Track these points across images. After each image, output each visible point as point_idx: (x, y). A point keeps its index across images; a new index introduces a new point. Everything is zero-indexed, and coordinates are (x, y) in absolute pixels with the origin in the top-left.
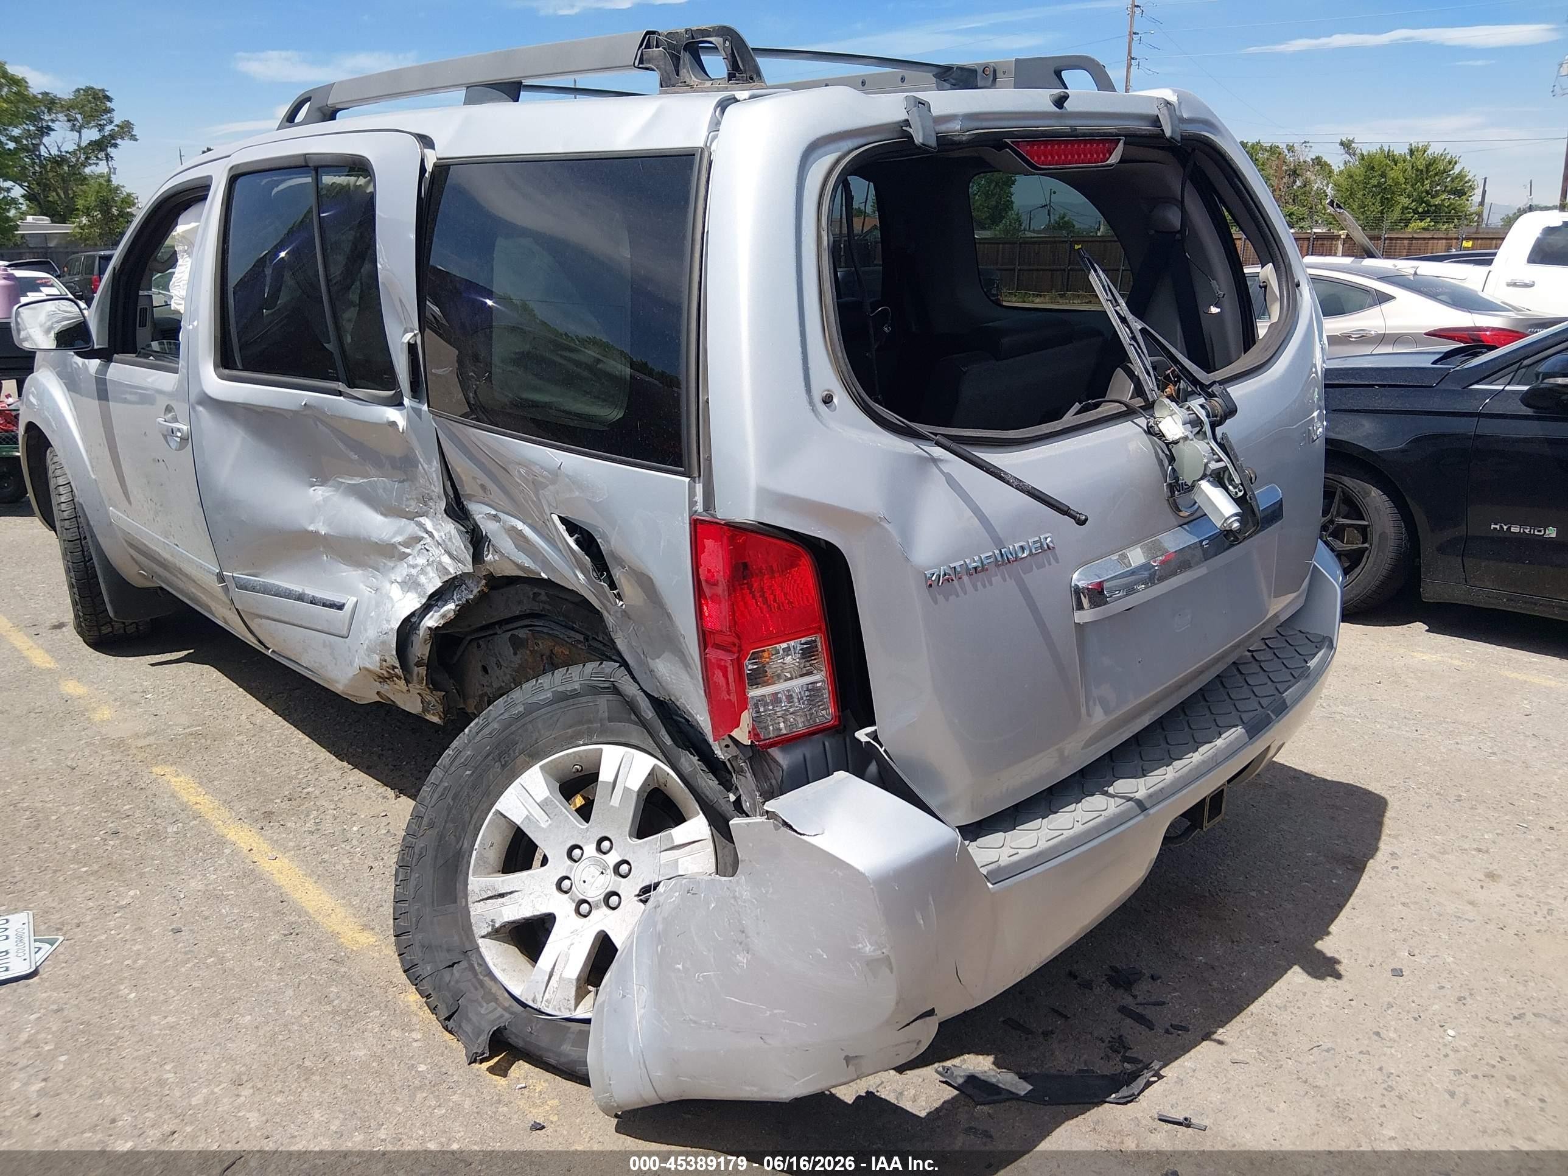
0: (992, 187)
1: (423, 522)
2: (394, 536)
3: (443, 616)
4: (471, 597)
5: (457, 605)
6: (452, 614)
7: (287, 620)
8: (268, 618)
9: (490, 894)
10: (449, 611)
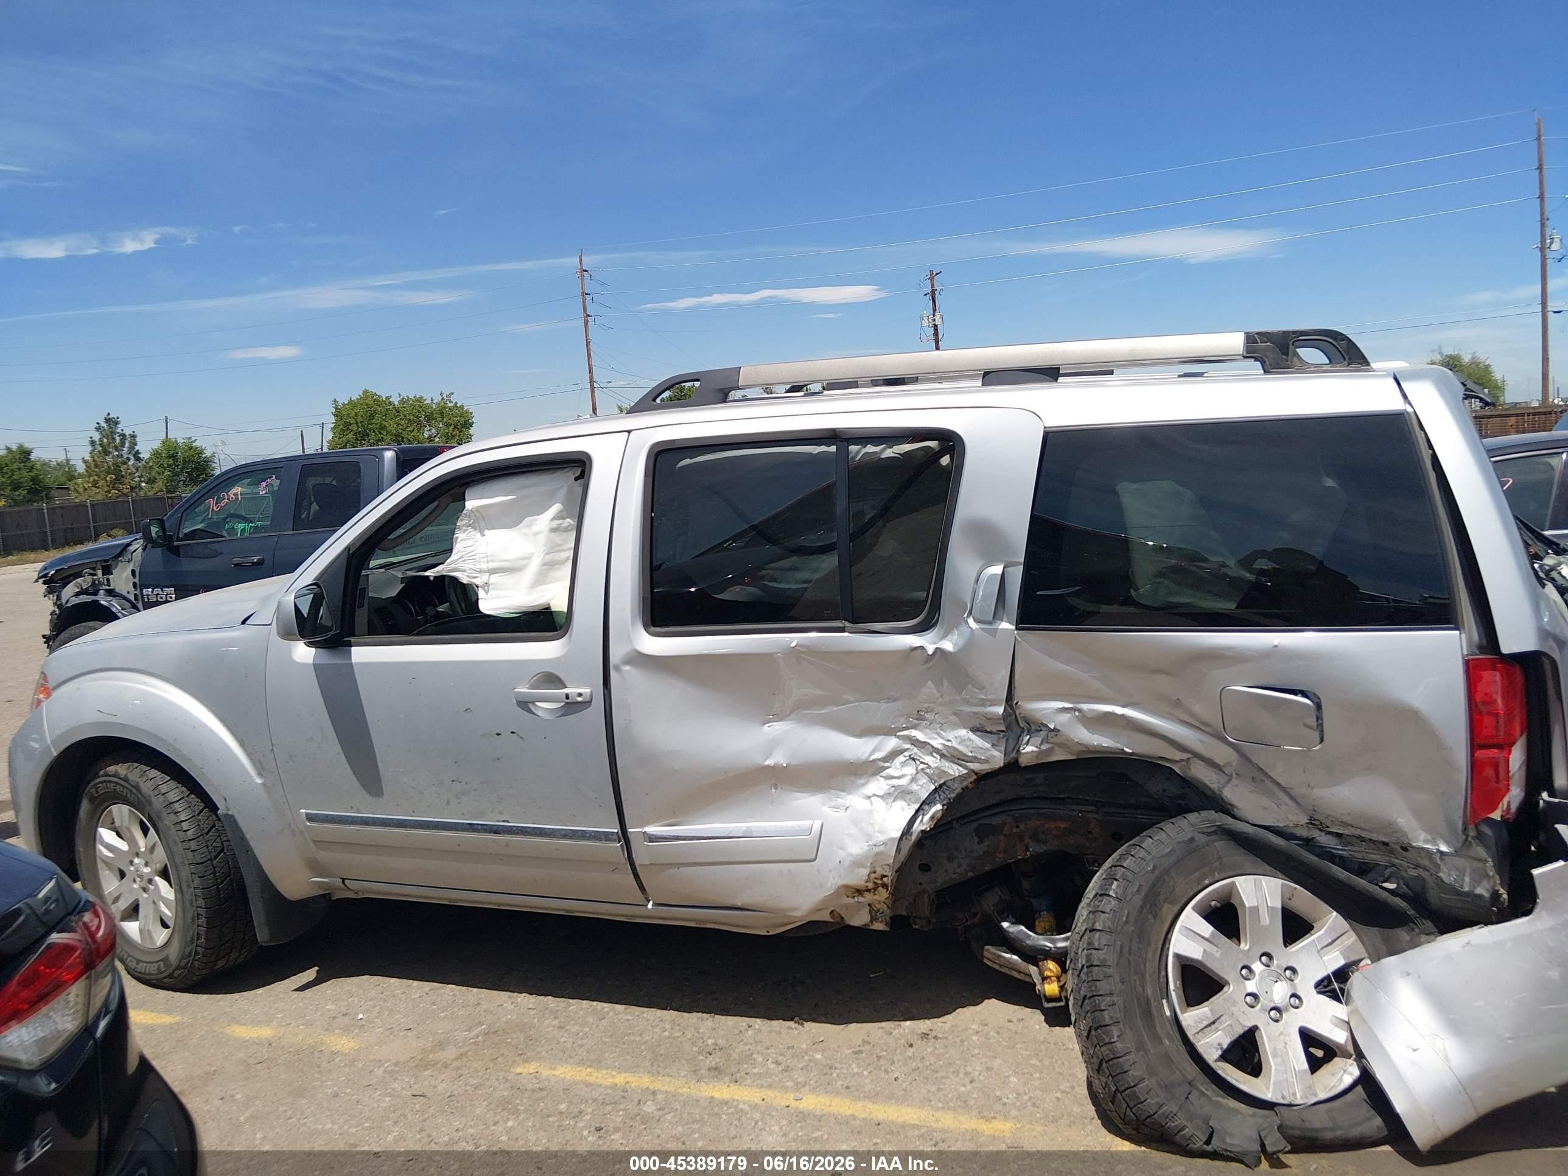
0: (451, 429)
1: (913, 734)
2: (871, 754)
3: (932, 818)
4: (953, 795)
5: (943, 805)
6: (939, 815)
7: (727, 860)
8: (695, 864)
9: (1205, 1023)
10: (937, 812)
